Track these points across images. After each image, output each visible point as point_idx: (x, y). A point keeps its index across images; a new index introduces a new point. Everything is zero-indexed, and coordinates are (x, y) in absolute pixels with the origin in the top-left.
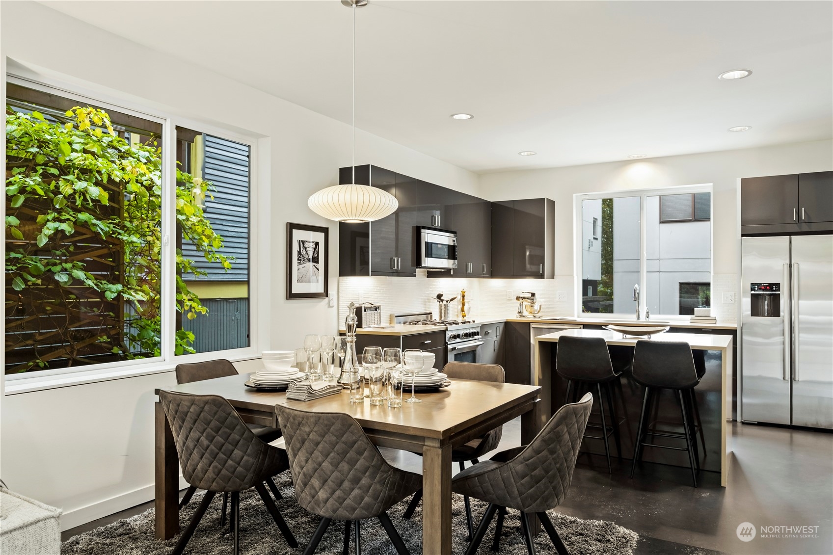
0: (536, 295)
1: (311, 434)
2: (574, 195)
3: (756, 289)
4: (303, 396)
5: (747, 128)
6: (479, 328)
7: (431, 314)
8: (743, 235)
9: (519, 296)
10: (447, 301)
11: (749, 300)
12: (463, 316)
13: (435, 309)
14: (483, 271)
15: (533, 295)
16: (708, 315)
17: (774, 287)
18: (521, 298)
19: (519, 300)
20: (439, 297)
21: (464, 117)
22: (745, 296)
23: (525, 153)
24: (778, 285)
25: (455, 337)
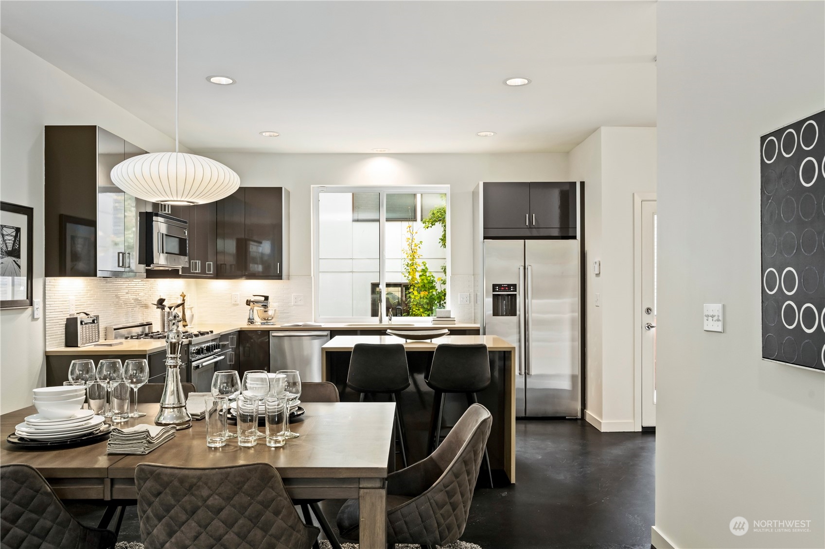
0: (270, 300)
1: (211, 498)
2: (312, 186)
3: (497, 290)
4: (140, 447)
5: (492, 134)
6: (218, 339)
7: (151, 324)
8: (485, 238)
9: (249, 299)
10: (170, 308)
11: (491, 299)
12: (184, 326)
13: (155, 318)
14: (209, 270)
15: (266, 298)
16: (448, 316)
17: (512, 287)
18: (253, 302)
19: (249, 305)
20: (161, 303)
21: (224, 81)
22: (487, 297)
23: (267, 133)
24: (515, 286)
25: (199, 352)
